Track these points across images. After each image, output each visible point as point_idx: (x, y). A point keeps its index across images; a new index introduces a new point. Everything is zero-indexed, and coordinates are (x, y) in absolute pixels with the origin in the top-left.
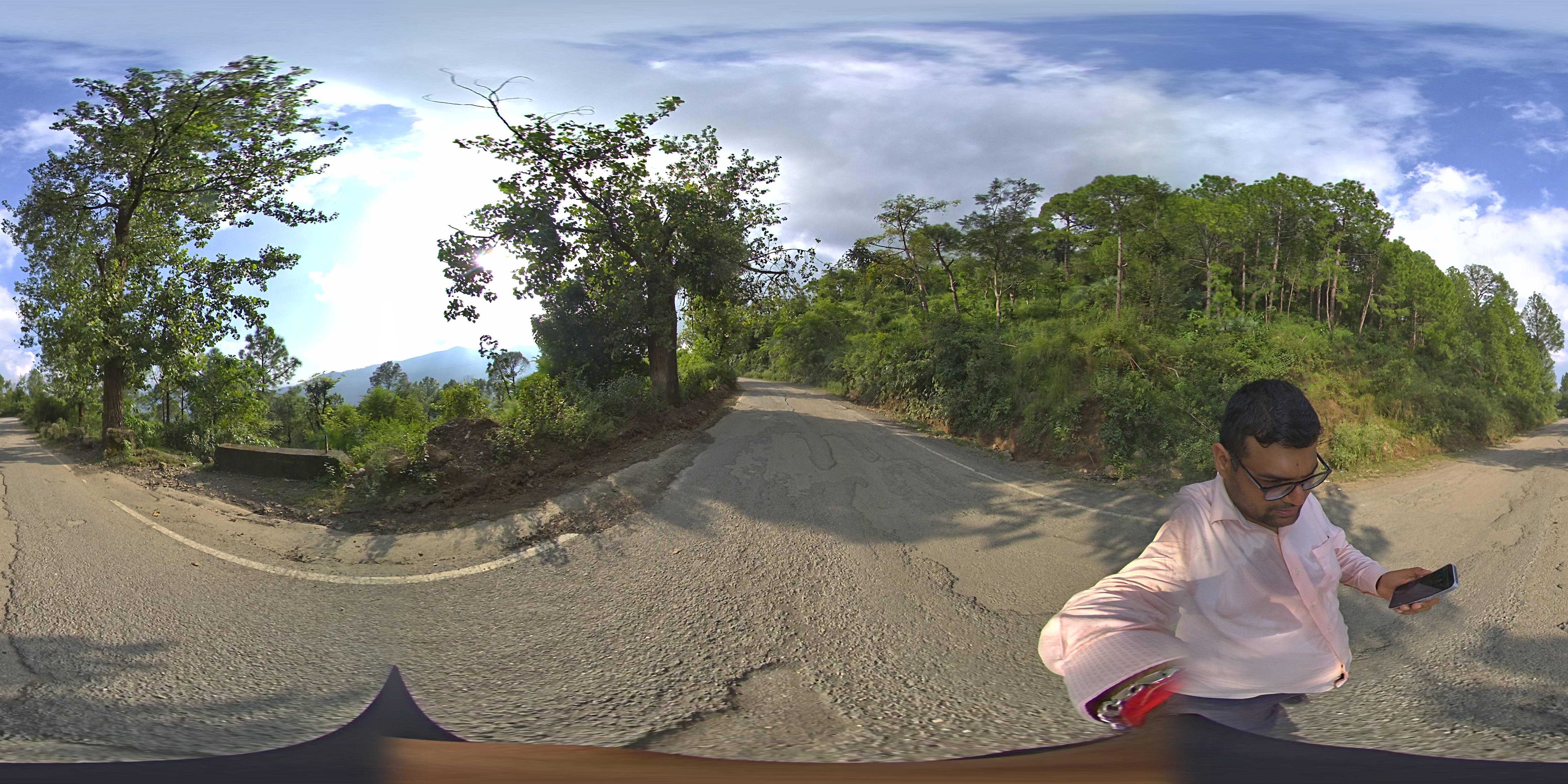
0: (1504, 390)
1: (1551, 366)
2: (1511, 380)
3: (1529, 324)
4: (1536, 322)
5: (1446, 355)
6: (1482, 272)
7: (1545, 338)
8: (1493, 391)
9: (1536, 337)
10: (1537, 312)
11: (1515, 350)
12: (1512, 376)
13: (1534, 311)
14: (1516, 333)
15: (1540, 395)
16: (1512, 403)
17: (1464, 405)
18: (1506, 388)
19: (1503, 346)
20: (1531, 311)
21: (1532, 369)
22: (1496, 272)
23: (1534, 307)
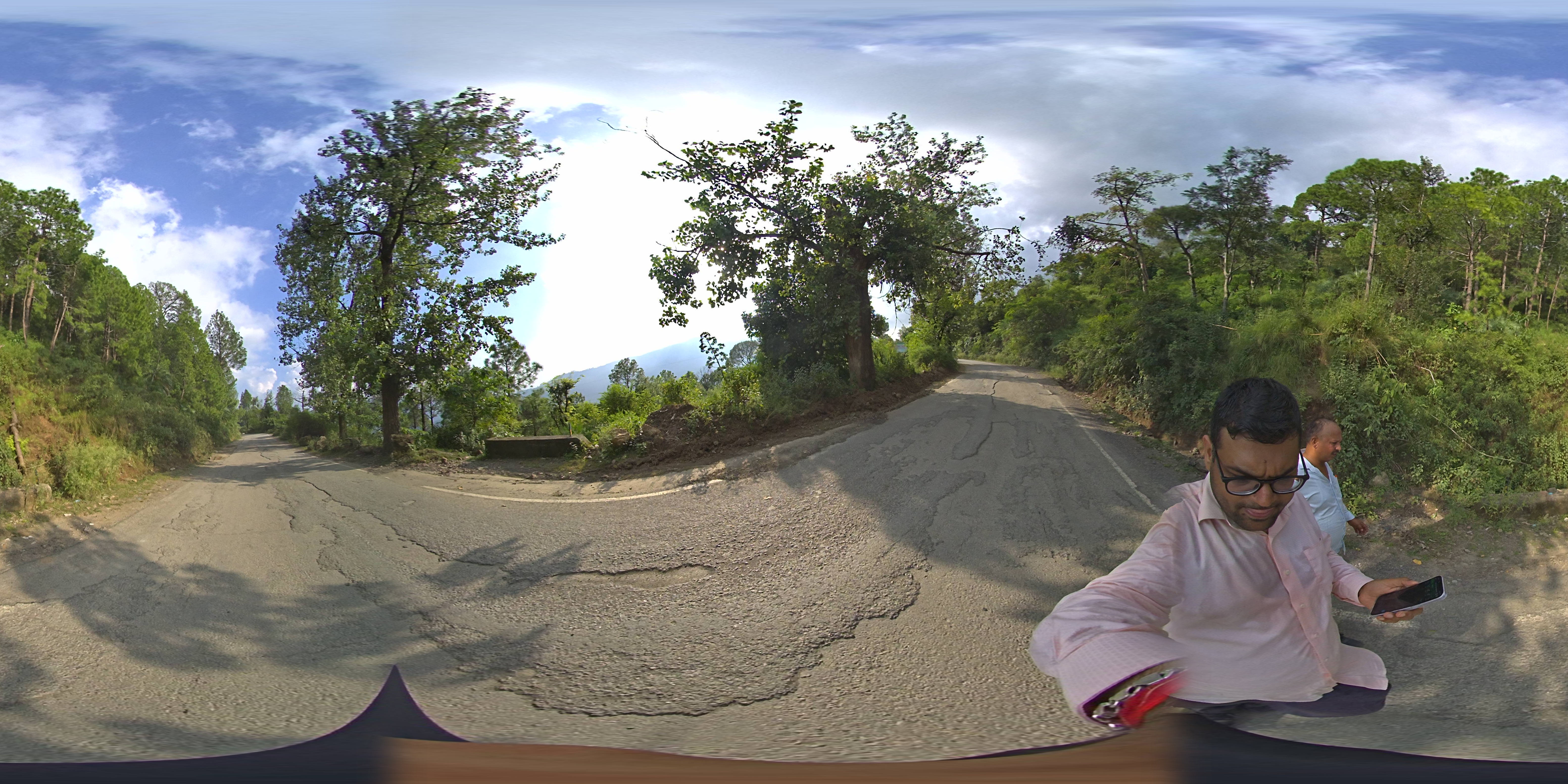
0: (192, 407)
1: (233, 384)
2: (198, 397)
3: (212, 341)
4: (219, 340)
5: (136, 372)
6: (166, 290)
7: (227, 355)
8: (185, 409)
9: (219, 356)
10: (219, 329)
11: (201, 368)
12: (199, 394)
13: (216, 330)
14: (200, 352)
15: (226, 412)
16: (201, 420)
17: (168, 422)
18: (194, 405)
19: (190, 364)
20: (214, 329)
21: (219, 386)
22: (181, 290)
23: (217, 325)
